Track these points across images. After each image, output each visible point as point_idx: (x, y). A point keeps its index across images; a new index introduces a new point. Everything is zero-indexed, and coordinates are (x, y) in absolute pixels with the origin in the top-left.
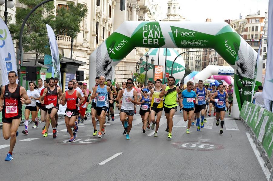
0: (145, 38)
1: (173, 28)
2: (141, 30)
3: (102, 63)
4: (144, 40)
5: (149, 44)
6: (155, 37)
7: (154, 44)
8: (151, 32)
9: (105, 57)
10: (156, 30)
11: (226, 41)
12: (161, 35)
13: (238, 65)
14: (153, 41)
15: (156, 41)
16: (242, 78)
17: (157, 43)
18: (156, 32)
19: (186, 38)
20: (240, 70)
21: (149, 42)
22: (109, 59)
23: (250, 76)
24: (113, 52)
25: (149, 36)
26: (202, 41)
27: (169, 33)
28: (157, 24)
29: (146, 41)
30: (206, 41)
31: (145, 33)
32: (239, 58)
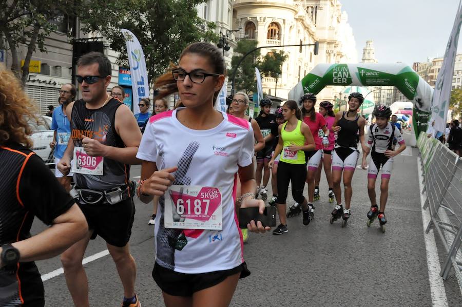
0: (335, 78)
1: (360, 69)
2: (332, 71)
4: (334, 79)
6: (344, 77)
7: (343, 82)
8: (340, 73)
9: (301, 94)
10: (345, 71)
11: (406, 80)
12: (349, 75)
13: (416, 101)
14: (342, 80)
15: (344, 80)
16: (420, 112)
17: (345, 81)
18: (344, 73)
19: (371, 77)
20: (418, 105)
21: (338, 81)
23: (427, 109)
24: (308, 90)
25: (339, 76)
26: (385, 80)
27: (356, 73)
28: (346, 66)
29: (336, 80)
30: (388, 80)
31: (335, 74)
32: (417, 94)
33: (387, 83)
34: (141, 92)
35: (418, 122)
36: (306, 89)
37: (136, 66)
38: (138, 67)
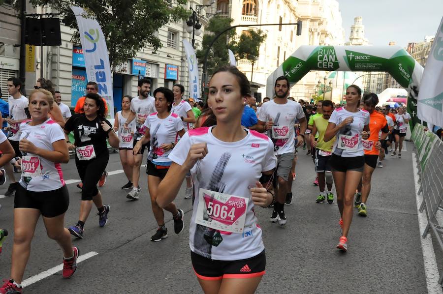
0: (320, 62)
1: (348, 52)
2: (316, 54)
4: (318, 63)
5: (324, 67)
6: (330, 61)
7: (329, 67)
8: (326, 56)
10: (331, 54)
11: (400, 65)
12: (336, 59)
13: (412, 88)
14: (327, 64)
15: (330, 64)
16: (415, 101)
17: (331, 66)
18: (330, 56)
19: (360, 62)
20: (413, 93)
21: (324, 65)
24: (289, 75)
25: (324, 60)
26: (376, 64)
27: (343, 56)
28: (332, 48)
29: (321, 65)
30: (380, 64)
31: (320, 57)
32: (413, 81)
33: (378, 68)
34: (100, 77)
35: (414, 113)
36: (287, 74)
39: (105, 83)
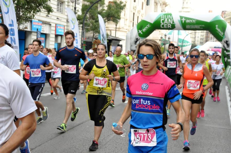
0: (162, 24)
1: (181, 17)
2: (160, 18)
3: (134, 39)
6: (169, 23)
7: (168, 27)
8: (166, 20)
9: (136, 36)
10: (170, 18)
11: (217, 26)
12: (173, 22)
13: (225, 42)
14: (167, 25)
15: (169, 26)
16: (227, 51)
18: (169, 20)
19: (190, 24)
20: (226, 45)
21: (165, 26)
22: (138, 37)
24: (141, 33)
25: (165, 22)
26: (200, 26)
27: (179, 20)
28: (171, 15)
29: (163, 26)
30: (203, 26)
31: (162, 21)
32: (225, 37)
33: (202, 28)
35: (226, 59)
37: (6, 11)
38: (8, 12)
39: (14, 37)
